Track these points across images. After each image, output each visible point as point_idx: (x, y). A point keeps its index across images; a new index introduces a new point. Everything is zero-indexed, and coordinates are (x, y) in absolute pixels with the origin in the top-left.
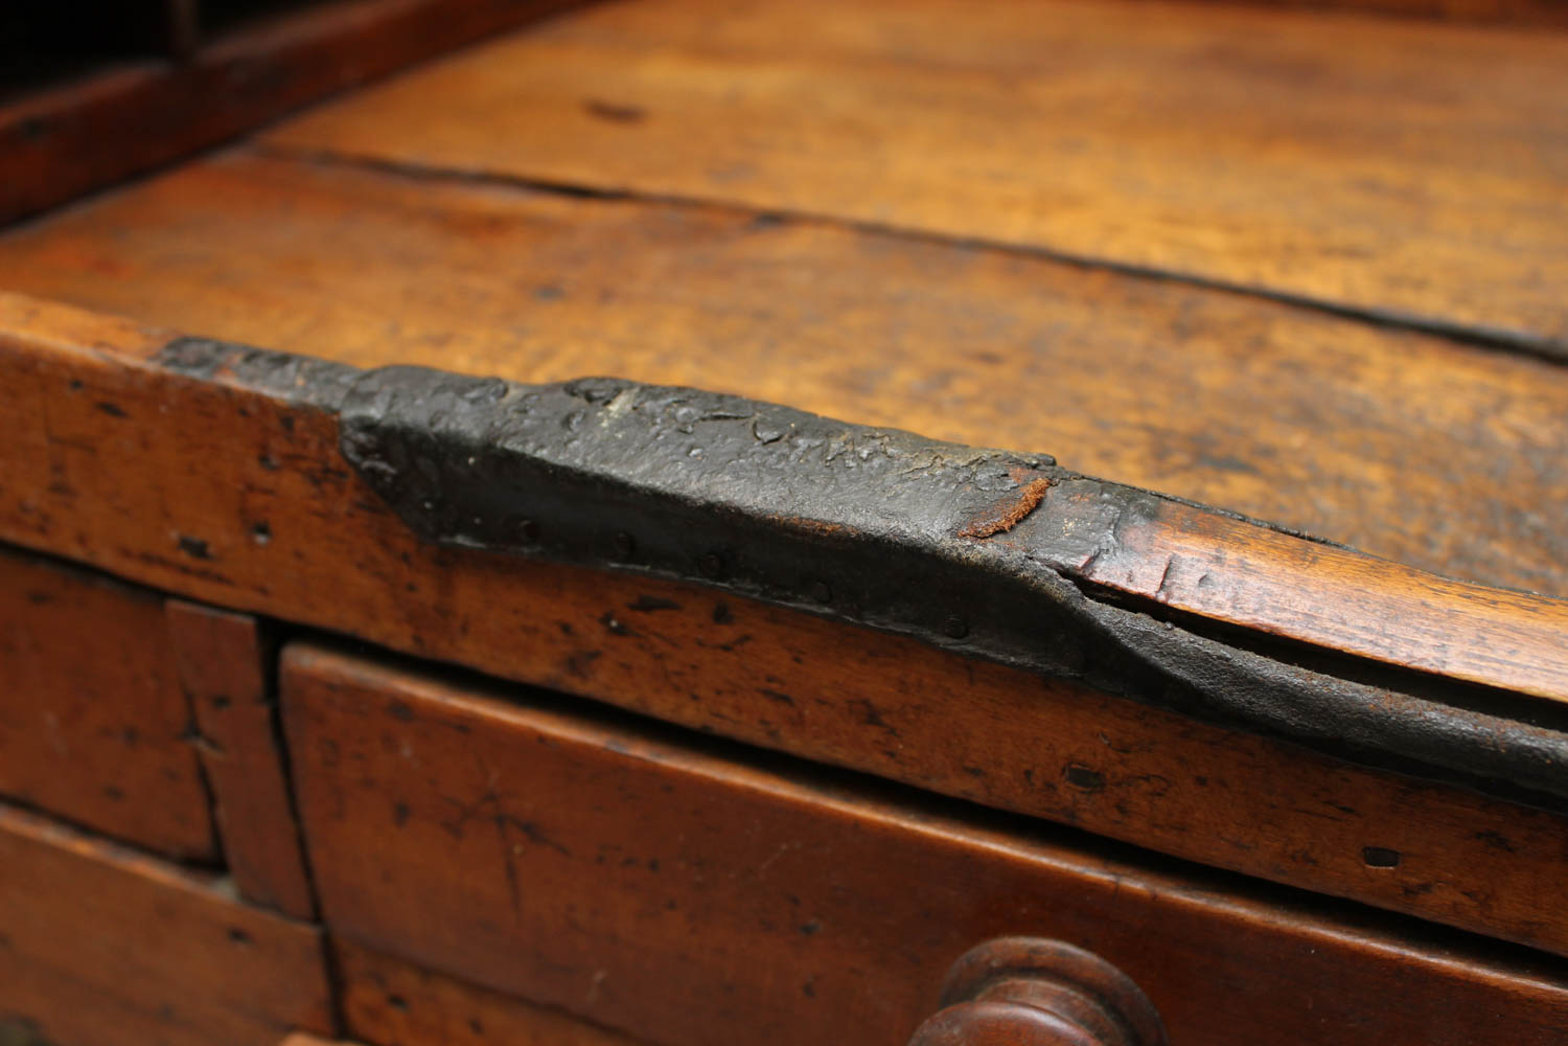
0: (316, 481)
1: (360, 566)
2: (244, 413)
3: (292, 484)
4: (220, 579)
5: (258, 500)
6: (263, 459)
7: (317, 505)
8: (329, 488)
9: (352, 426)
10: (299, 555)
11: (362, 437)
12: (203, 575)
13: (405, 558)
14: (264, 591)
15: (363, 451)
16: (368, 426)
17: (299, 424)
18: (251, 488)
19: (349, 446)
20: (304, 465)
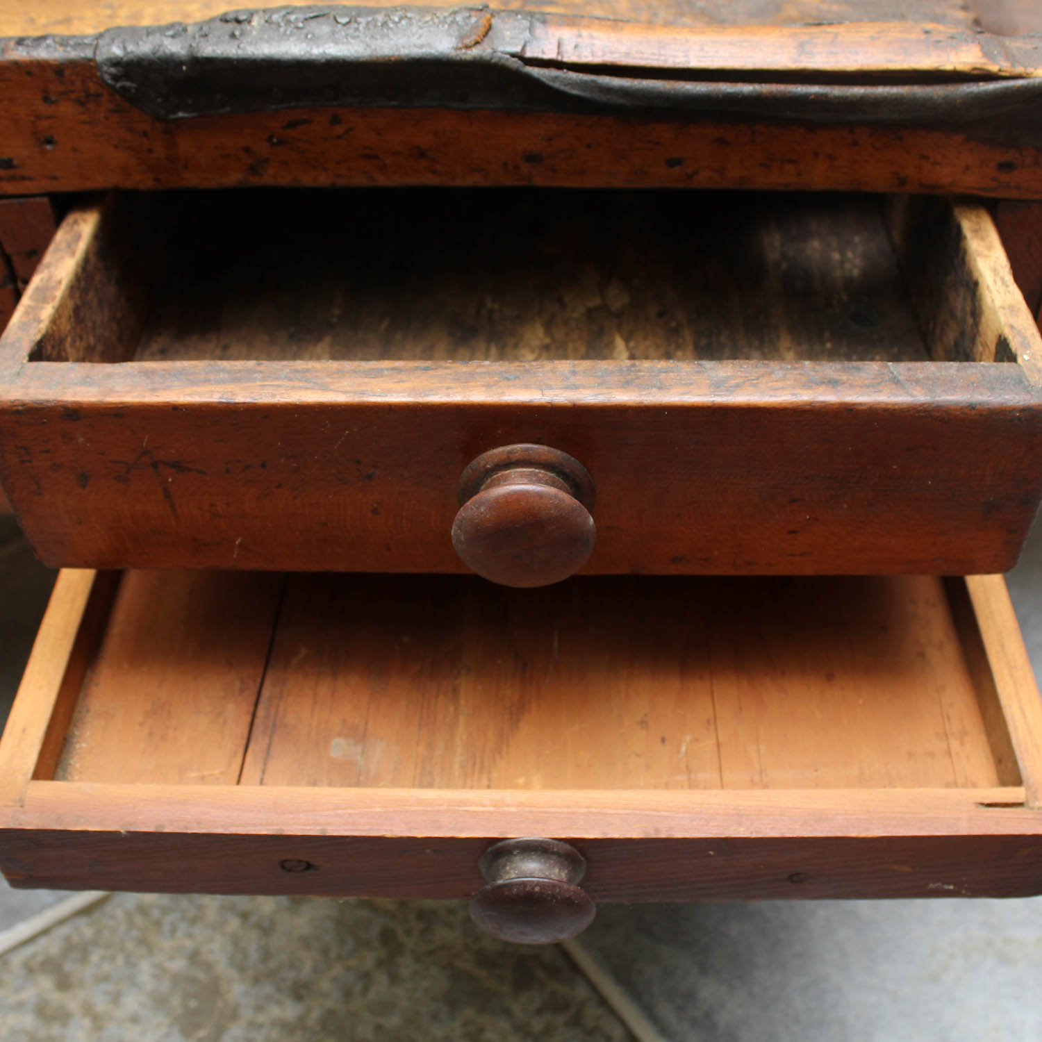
0: (82, 104)
1: (116, 147)
2: (29, 74)
3: (66, 109)
4: (23, 178)
5: (44, 124)
6: (46, 99)
7: (84, 117)
8: (91, 106)
9: (105, 65)
10: (75, 150)
11: (113, 70)
12: (12, 179)
13: (145, 134)
14: (55, 178)
15: (115, 78)
16: (116, 63)
17: (67, 72)
18: (38, 117)
19: (107, 77)
20: (73, 96)
